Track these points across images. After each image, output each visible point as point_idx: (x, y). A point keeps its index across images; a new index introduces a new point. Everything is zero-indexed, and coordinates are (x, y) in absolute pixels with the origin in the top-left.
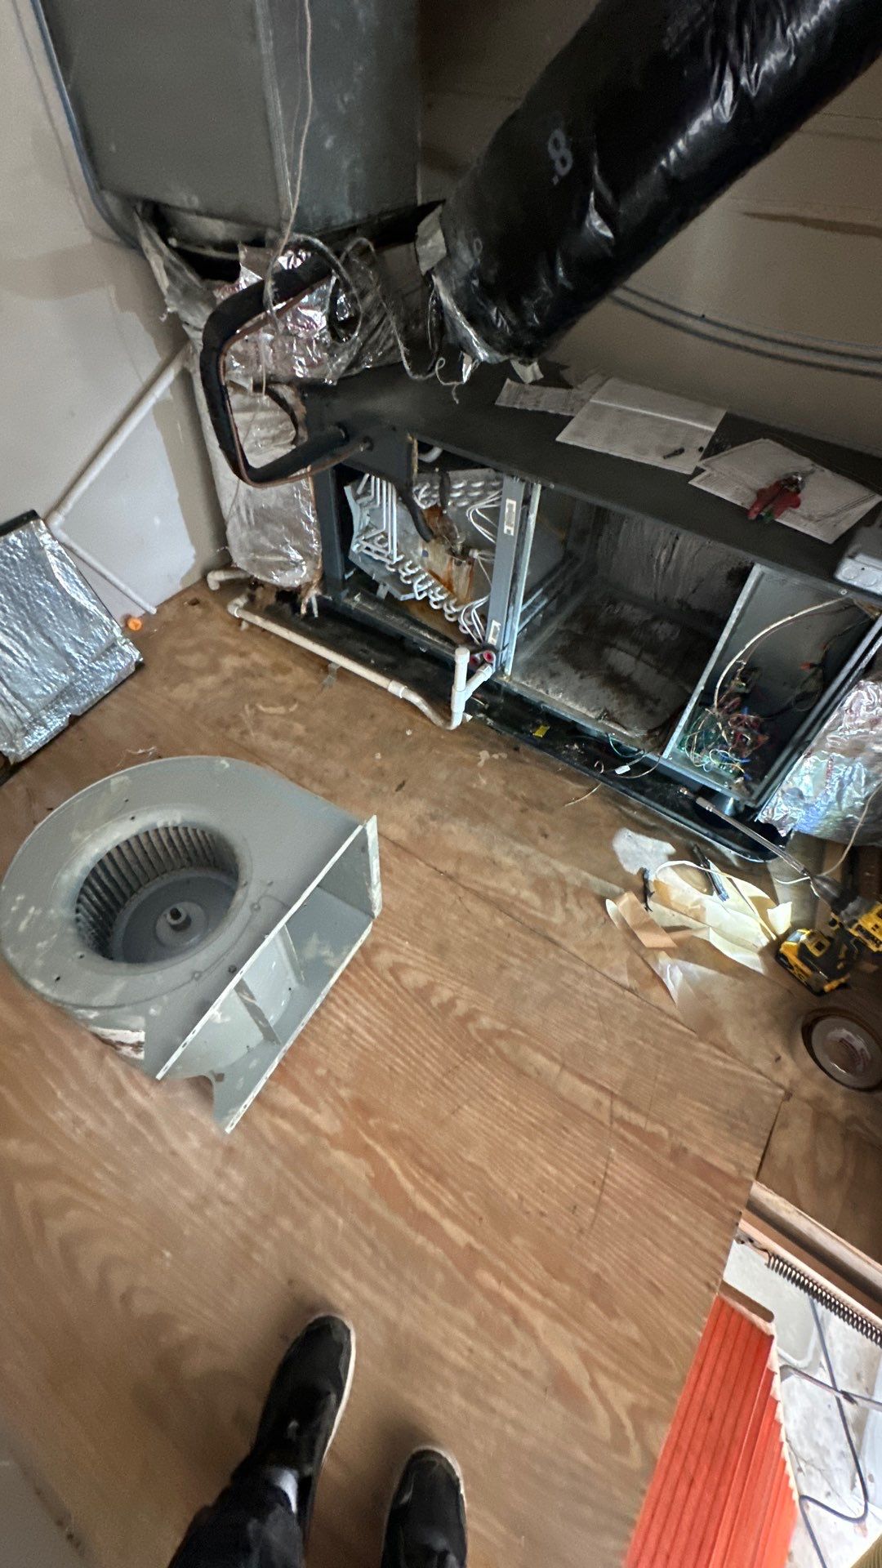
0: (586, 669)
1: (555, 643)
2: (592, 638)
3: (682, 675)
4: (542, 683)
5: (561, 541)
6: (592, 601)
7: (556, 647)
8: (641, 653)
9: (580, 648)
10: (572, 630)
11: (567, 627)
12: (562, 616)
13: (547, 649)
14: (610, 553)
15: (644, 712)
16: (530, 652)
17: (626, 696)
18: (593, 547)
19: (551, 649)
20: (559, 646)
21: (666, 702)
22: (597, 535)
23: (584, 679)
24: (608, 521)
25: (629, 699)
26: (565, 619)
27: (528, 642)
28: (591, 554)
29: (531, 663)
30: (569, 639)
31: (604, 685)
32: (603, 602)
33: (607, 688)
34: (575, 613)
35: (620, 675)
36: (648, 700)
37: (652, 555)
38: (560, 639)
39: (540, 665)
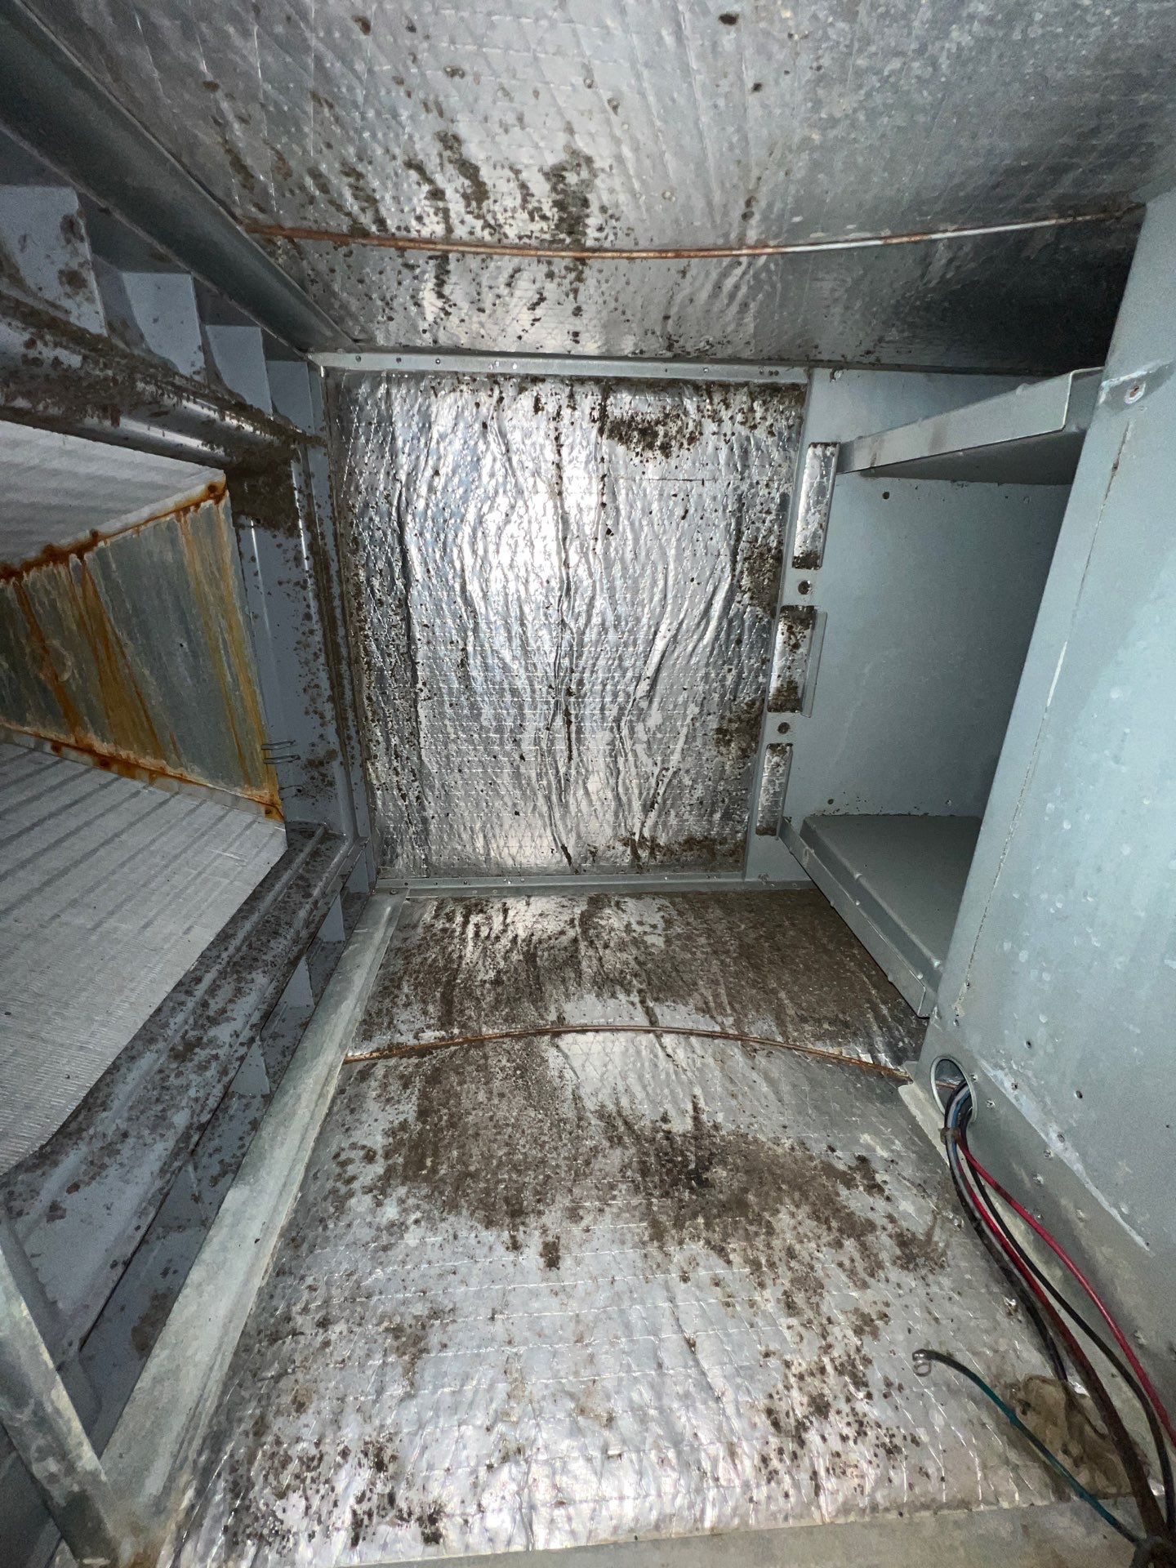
0: (541, 1196)
1: (358, 1137)
2: (479, 1042)
3: (804, 1020)
4: (380, 1466)
5: (263, 809)
6: (420, 930)
7: (370, 1157)
8: (649, 1012)
9: (466, 1103)
10: (399, 1046)
11: (381, 1040)
12: (348, 1010)
13: (334, 1191)
14: (412, 796)
15: (894, 1273)
16: (257, 1257)
17: (770, 1231)
18: (359, 797)
19: (353, 1178)
20: (378, 1142)
21: (885, 1154)
22: (358, 762)
23: (567, 1262)
24: (374, 713)
25: (790, 1238)
26: (359, 1015)
27: (234, 1197)
28: (362, 815)
29: (274, 1338)
30: (405, 1087)
31: (658, 1234)
32: (450, 919)
33: (681, 1243)
34: (387, 983)
35: (668, 1135)
36: (844, 1192)
37: (522, 758)
38: (372, 1106)
39: (324, 1324)
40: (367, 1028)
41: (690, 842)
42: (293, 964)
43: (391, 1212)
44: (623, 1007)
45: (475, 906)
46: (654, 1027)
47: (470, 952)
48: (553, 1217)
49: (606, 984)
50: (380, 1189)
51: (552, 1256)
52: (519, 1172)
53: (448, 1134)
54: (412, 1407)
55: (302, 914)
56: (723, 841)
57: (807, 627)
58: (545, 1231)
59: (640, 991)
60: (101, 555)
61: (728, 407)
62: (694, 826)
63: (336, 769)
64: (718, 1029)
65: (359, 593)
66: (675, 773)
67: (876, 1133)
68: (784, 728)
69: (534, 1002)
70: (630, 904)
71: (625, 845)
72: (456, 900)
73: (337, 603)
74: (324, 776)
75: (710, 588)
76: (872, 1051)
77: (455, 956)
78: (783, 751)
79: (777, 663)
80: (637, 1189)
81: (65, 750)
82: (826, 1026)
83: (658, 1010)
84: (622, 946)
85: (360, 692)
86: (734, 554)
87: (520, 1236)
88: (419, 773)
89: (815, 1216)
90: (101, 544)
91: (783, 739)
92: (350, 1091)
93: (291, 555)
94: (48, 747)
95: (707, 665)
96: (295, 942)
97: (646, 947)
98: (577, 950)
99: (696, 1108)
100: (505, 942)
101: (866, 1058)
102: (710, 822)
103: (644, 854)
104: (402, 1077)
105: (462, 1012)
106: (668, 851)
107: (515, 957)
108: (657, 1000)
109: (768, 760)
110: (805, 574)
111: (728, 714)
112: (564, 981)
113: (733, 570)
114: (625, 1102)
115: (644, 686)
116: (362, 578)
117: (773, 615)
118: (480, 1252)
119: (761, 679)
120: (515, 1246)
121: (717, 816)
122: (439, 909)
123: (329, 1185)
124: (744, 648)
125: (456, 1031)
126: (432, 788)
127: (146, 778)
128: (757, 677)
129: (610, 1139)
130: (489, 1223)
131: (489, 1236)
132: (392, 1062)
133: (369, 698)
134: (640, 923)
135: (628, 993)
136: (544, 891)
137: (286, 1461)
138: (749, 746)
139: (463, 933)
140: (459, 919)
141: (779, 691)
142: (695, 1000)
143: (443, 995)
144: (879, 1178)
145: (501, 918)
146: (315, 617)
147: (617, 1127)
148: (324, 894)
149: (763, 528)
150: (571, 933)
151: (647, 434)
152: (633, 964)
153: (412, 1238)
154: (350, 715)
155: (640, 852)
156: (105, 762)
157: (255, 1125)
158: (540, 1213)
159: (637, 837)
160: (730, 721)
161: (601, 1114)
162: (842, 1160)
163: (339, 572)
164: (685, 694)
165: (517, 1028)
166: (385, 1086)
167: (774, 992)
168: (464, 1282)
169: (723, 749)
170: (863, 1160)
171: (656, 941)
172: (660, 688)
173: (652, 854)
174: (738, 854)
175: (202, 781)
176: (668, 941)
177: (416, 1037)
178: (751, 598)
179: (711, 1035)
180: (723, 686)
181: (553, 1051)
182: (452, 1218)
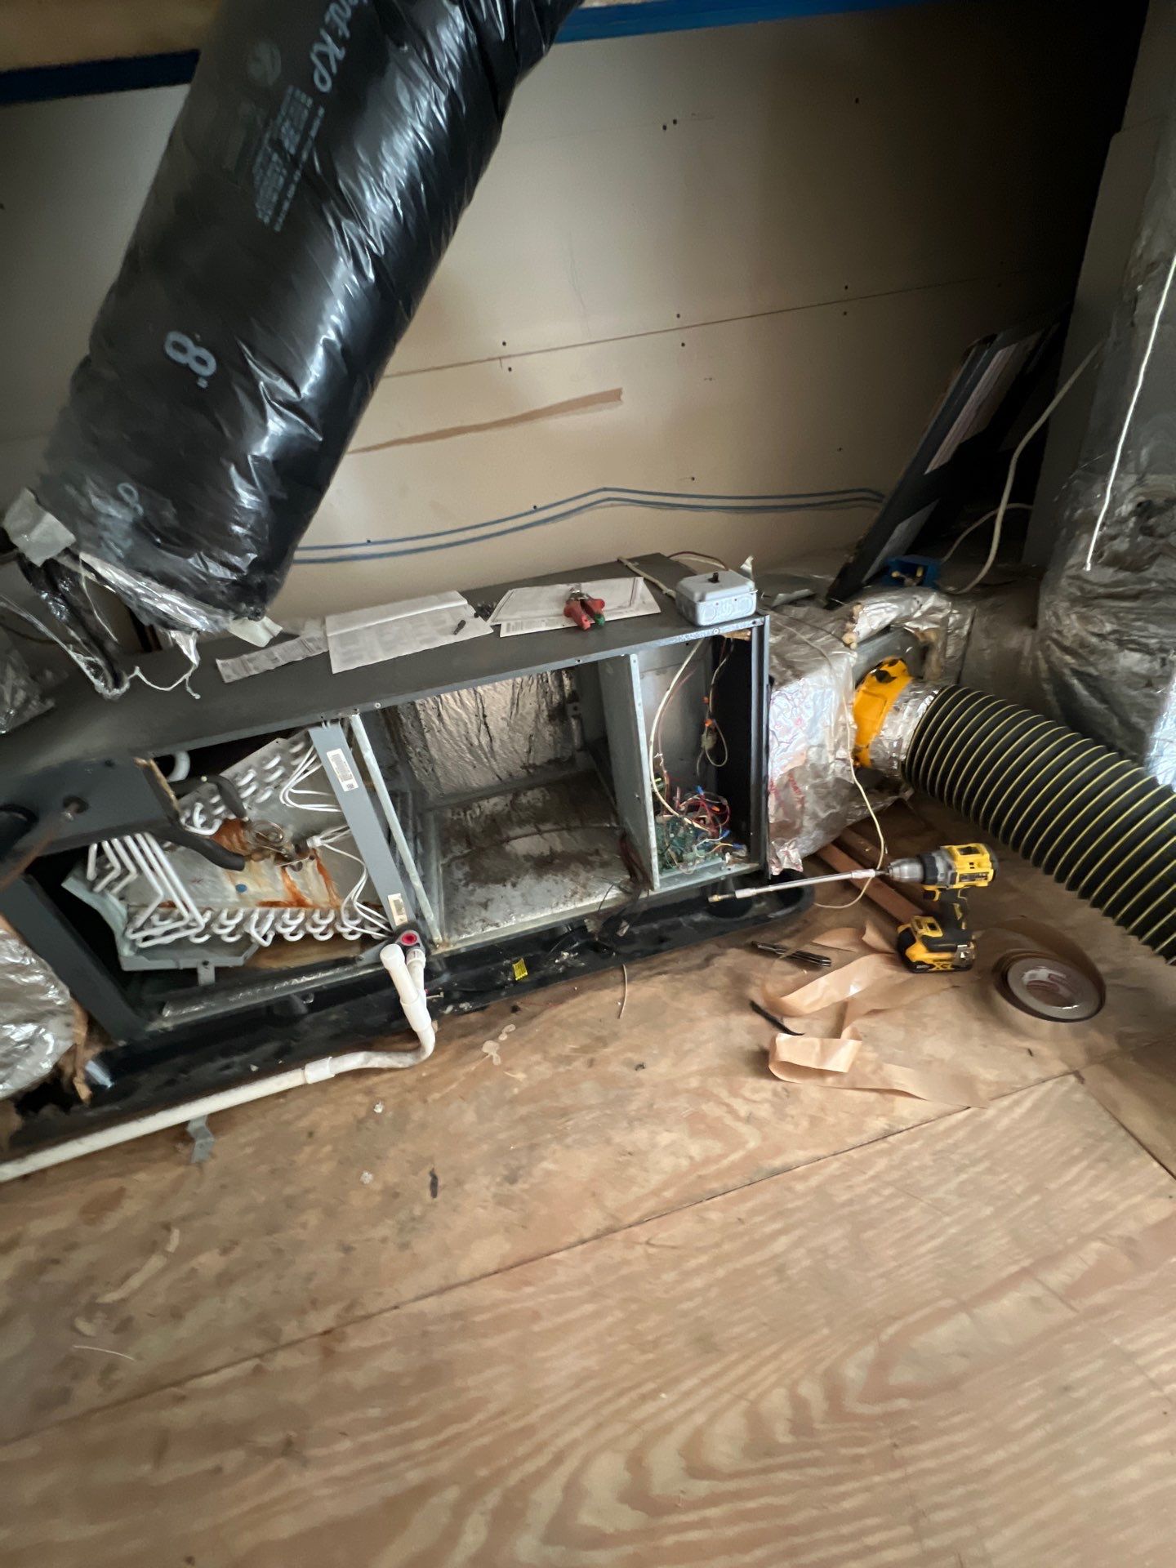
0: (510, 876)
1: (455, 878)
2: (483, 849)
3: (587, 820)
4: (484, 921)
6: (448, 822)
7: (460, 880)
8: (537, 828)
9: (484, 863)
10: (457, 857)
11: (450, 856)
12: (434, 853)
13: (454, 889)
15: (599, 869)
17: (568, 868)
18: (408, 775)
19: (458, 885)
20: (461, 876)
21: (604, 847)
22: (406, 761)
24: (408, 741)
25: (573, 869)
26: (440, 851)
29: (453, 912)
30: (463, 864)
31: (540, 875)
32: (459, 814)
33: (546, 876)
34: (444, 841)
35: (543, 856)
36: (589, 857)
37: (471, 745)
38: (456, 871)
39: (462, 908)
40: (444, 854)
45: (467, 808)
46: (540, 832)
48: (513, 879)
49: (521, 823)
51: (514, 885)
52: (502, 873)
53: (481, 871)
54: (488, 913)
56: (564, 758)
58: (511, 882)
59: (534, 822)
62: (550, 755)
64: (560, 828)
66: (535, 736)
67: (602, 842)
68: (575, 709)
69: (498, 834)
70: (529, 793)
71: (523, 768)
72: (459, 807)
74: (395, 771)
77: (465, 826)
78: (578, 717)
79: (566, 685)
80: (534, 868)
82: (596, 819)
83: (540, 827)
84: (527, 809)
85: (400, 735)
87: (506, 884)
88: (431, 760)
89: (581, 863)
91: (577, 713)
92: (447, 870)
95: (537, 693)
97: (536, 807)
98: (510, 814)
99: (551, 849)
100: (482, 817)
101: (609, 826)
102: (556, 752)
105: (474, 842)
106: (542, 767)
107: (487, 821)
108: (540, 824)
111: (551, 709)
112: (507, 825)
114: (530, 852)
118: (496, 889)
121: (558, 749)
122: (453, 812)
125: (474, 848)
126: (437, 765)
129: (526, 860)
131: (498, 886)
132: (457, 861)
133: (406, 736)
134: (533, 799)
135: (530, 823)
136: (494, 795)
137: (464, 925)
138: (564, 720)
139: (466, 818)
140: (462, 814)
142: (553, 821)
143: (466, 839)
144: (600, 852)
145: (479, 809)
147: (528, 858)
150: (508, 808)
152: (531, 814)
153: (478, 891)
154: (399, 745)
155: (530, 770)
158: (510, 879)
159: (527, 765)
160: (553, 711)
161: (524, 856)
162: (591, 851)
165: (494, 842)
166: (457, 866)
167: (581, 811)
168: (493, 894)
169: (553, 723)
170: (597, 850)
173: (535, 769)
174: (572, 761)
176: (544, 802)
177: (461, 853)
179: (558, 830)
180: (546, 699)
181: (507, 846)
182: (487, 885)
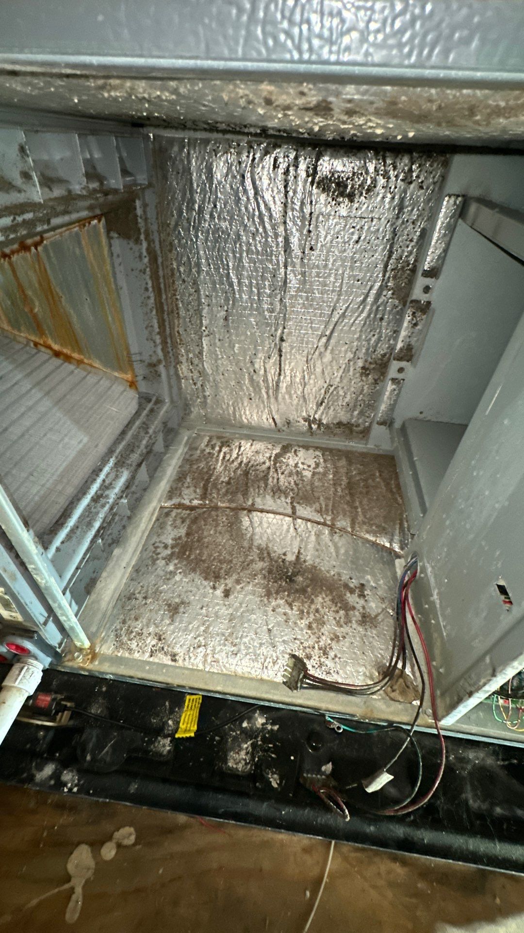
0: (227, 573)
1: (163, 538)
2: (216, 508)
3: (364, 523)
4: (160, 640)
5: (128, 384)
6: (199, 452)
7: (166, 547)
8: (293, 508)
9: (205, 533)
10: (183, 504)
11: (176, 501)
12: (163, 485)
13: (152, 557)
14: (199, 384)
15: (355, 626)
16: (124, 573)
17: (312, 602)
18: (174, 381)
19: (159, 554)
20: (170, 542)
21: (374, 585)
22: (173, 364)
23: (232, 597)
24: (181, 340)
25: (319, 606)
26: (168, 489)
27: (117, 552)
28: (175, 390)
29: (129, 599)
30: (183, 522)
31: (269, 594)
32: (213, 448)
33: (276, 599)
34: (181, 475)
35: (284, 561)
36: (348, 595)
37: (255, 371)
38: (169, 528)
39: (145, 598)
40: (171, 494)
41: (340, 424)
42: (139, 465)
43: (171, 568)
44: (283, 504)
45: (226, 443)
46: (294, 515)
47: (219, 467)
48: (230, 582)
49: (277, 491)
50: (168, 559)
51: (227, 594)
52: (221, 564)
53: (196, 544)
54: (172, 627)
55: (144, 442)
56: (358, 426)
57: (424, 314)
58: (226, 585)
59: (292, 498)
60: (46, 248)
61: (395, 168)
62: (343, 416)
63: (161, 368)
64: (322, 520)
65: (173, 275)
66: (335, 388)
67: (374, 575)
68: (401, 370)
69: (243, 495)
70: (302, 453)
71: (305, 421)
72: (218, 438)
73: (161, 280)
74: (156, 371)
75: (368, 287)
76: (391, 541)
77: (212, 467)
78: (399, 383)
79: (403, 333)
80: (265, 577)
81: (39, 346)
82: (374, 528)
83: (298, 507)
84: (290, 474)
85: (174, 329)
86: (386, 266)
87: (217, 585)
88: (202, 373)
89: (333, 600)
90: (45, 242)
91: (400, 376)
92: (161, 520)
93: (137, 254)
94: (32, 345)
95: (361, 331)
96: (140, 455)
97: (302, 477)
98: (268, 473)
99: (299, 552)
100: (236, 464)
101: (388, 545)
102: (352, 415)
103: (314, 427)
104: (182, 518)
105: (211, 494)
106: (327, 427)
107: (239, 472)
108: (298, 503)
109: (390, 387)
110: (428, 281)
111: (369, 359)
112: (258, 487)
113: (384, 276)
114: (270, 545)
115: (324, 340)
116: (175, 266)
117: (404, 305)
118: (201, 587)
119: (391, 342)
120: (214, 588)
121: (356, 413)
122: (209, 441)
123: (151, 554)
124: (384, 324)
125: (207, 502)
126: (209, 381)
127: (75, 363)
128: (389, 340)
129: (260, 558)
130: (206, 579)
131: (205, 583)
132: (179, 511)
133: (178, 332)
134: (303, 463)
135: (286, 497)
136: (261, 439)
137: (132, 632)
138: (379, 378)
139: (218, 456)
140: (217, 448)
141: (401, 349)
142: (317, 506)
143: (204, 485)
144: (366, 593)
145: (237, 451)
146: (151, 289)
147: (265, 553)
148: (155, 432)
149: (406, 250)
150: (268, 464)
151: (341, 185)
152: (292, 483)
153: (178, 578)
154: (169, 341)
155: (313, 426)
156: (57, 354)
157: (124, 527)
158: (225, 579)
159: (312, 418)
160: (370, 363)
161: (258, 548)
162: (353, 583)
163: (162, 263)
164: (346, 346)
165: (233, 505)
166: (174, 521)
167: (356, 508)
168: (194, 595)
169: (364, 378)
170: (363, 585)
171: (308, 474)
172: (333, 341)
173: (319, 427)
174: (365, 433)
175: (101, 367)
176: (314, 474)
177: (190, 502)
178: (393, 294)
179: (318, 523)
180: (369, 344)
181: (247, 519)
182: (193, 574)
